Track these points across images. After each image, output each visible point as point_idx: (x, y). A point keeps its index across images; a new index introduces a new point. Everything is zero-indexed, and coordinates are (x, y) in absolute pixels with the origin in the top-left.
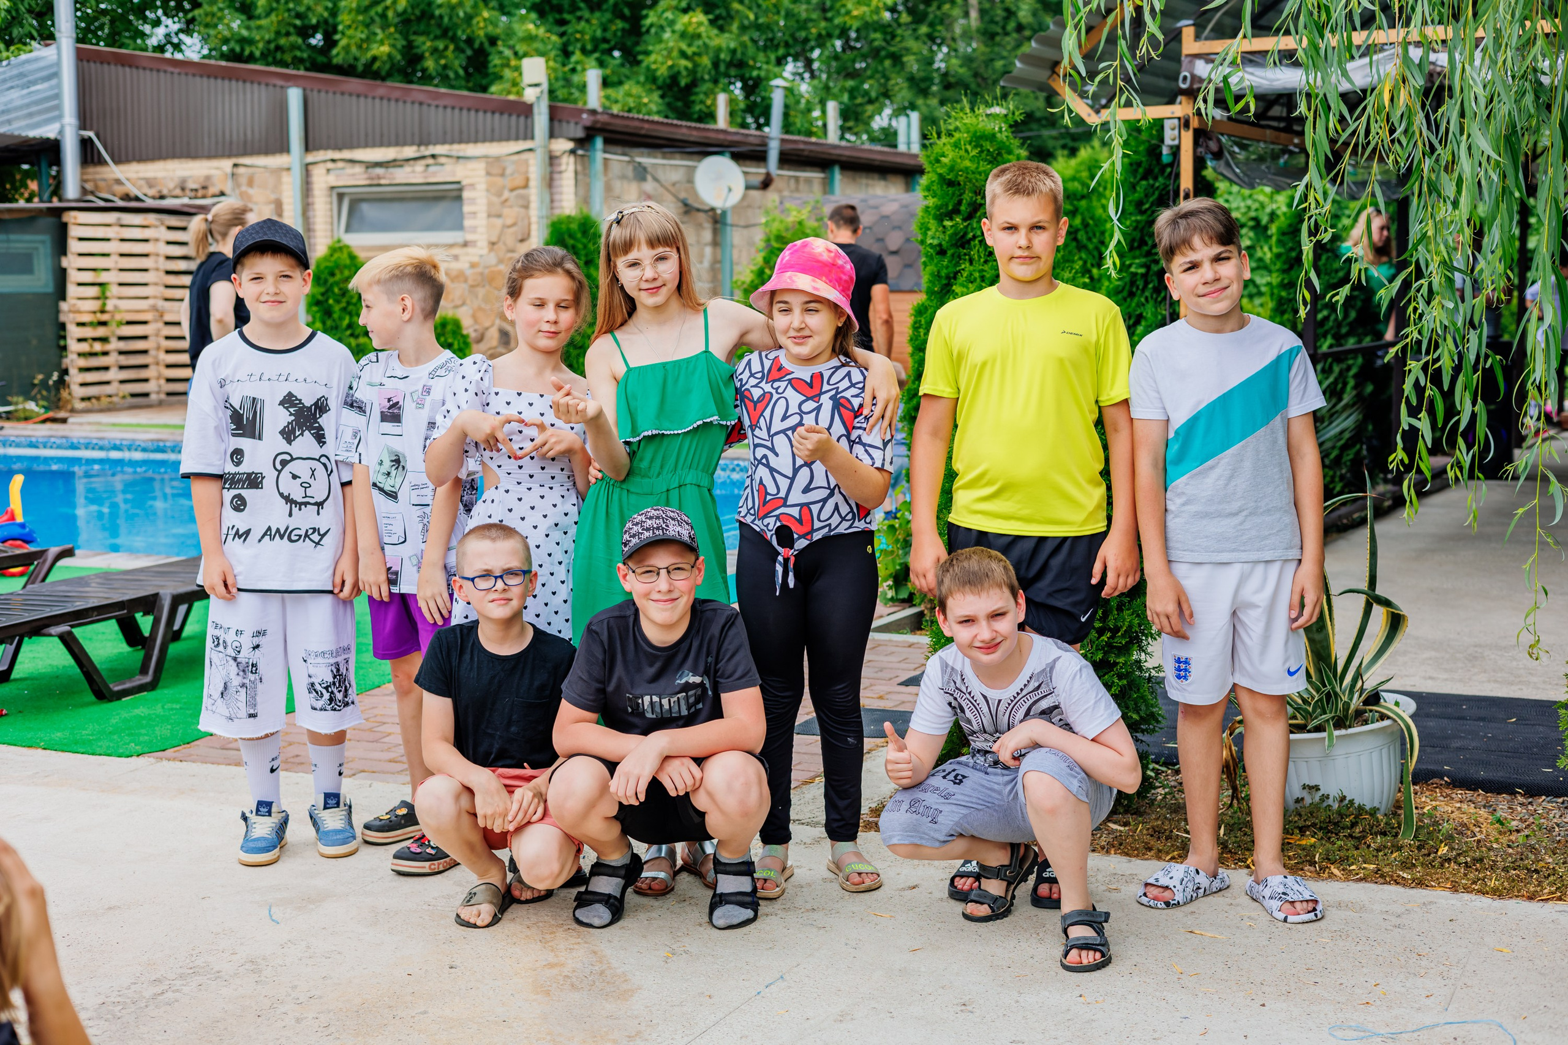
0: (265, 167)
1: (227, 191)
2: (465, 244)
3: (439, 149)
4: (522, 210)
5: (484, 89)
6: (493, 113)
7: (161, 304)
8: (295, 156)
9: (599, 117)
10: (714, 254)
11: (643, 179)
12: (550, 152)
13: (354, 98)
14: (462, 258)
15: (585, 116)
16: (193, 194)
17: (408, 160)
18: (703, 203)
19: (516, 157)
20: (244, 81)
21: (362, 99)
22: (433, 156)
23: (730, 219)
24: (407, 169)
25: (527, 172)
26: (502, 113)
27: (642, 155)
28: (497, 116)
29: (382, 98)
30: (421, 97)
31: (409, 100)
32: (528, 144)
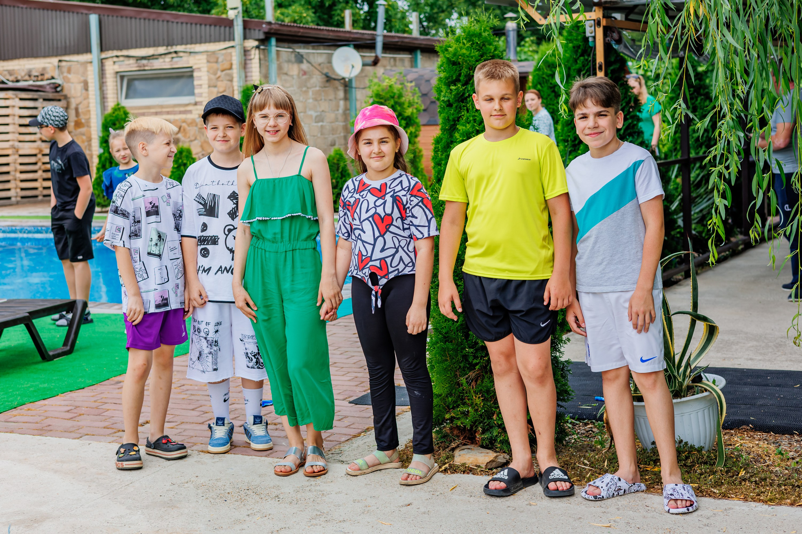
0: (77, 62)
1: (56, 76)
2: (196, 104)
3: (179, 48)
4: (229, 83)
5: (209, 12)
6: (210, 25)
7: (17, 144)
8: (94, 55)
9: (273, 26)
10: (345, 105)
11: (301, 62)
12: (244, 47)
13: (129, 19)
14: (194, 112)
15: (264, 26)
16: (35, 79)
17: (161, 55)
18: (337, 75)
19: (224, 51)
20: (64, 11)
21: (133, 20)
22: (176, 52)
23: (354, 84)
24: (161, 60)
25: (231, 60)
26: (215, 26)
27: (300, 48)
28: (213, 27)
29: (145, 19)
30: (168, 18)
31: (161, 19)
32: (231, 44)
